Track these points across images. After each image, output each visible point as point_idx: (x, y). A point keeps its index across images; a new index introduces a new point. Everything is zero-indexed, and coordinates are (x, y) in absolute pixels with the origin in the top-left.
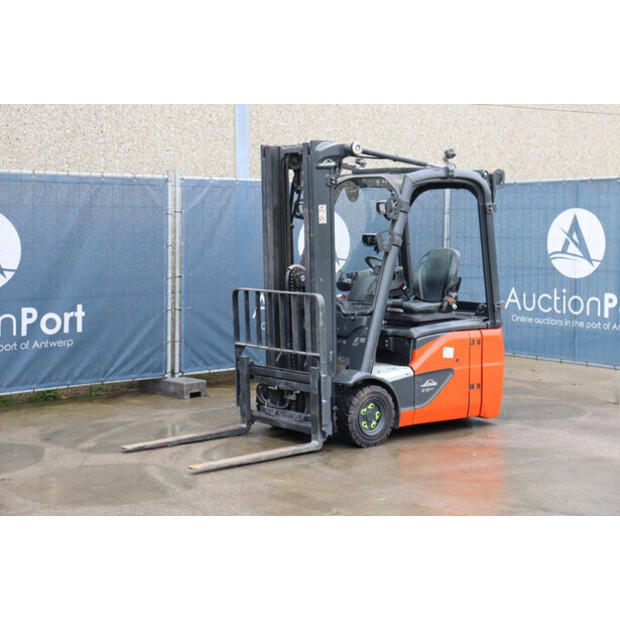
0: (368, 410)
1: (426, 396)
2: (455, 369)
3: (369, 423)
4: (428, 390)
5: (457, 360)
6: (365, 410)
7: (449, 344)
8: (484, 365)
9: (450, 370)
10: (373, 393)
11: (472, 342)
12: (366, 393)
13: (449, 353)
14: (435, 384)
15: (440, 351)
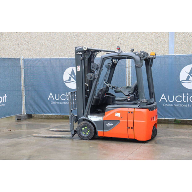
0: (85, 129)
1: (108, 128)
2: (121, 120)
3: (85, 133)
4: (109, 126)
5: (122, 118)
6: (84, 128)
7: (118, 112)
8: (135, 121)
9: (119, 121)
10: (85, 123)
11: (129, 112)
12: (82, 123)
13: (118, 115)
14: (112, 124)
15: (114, 114)
